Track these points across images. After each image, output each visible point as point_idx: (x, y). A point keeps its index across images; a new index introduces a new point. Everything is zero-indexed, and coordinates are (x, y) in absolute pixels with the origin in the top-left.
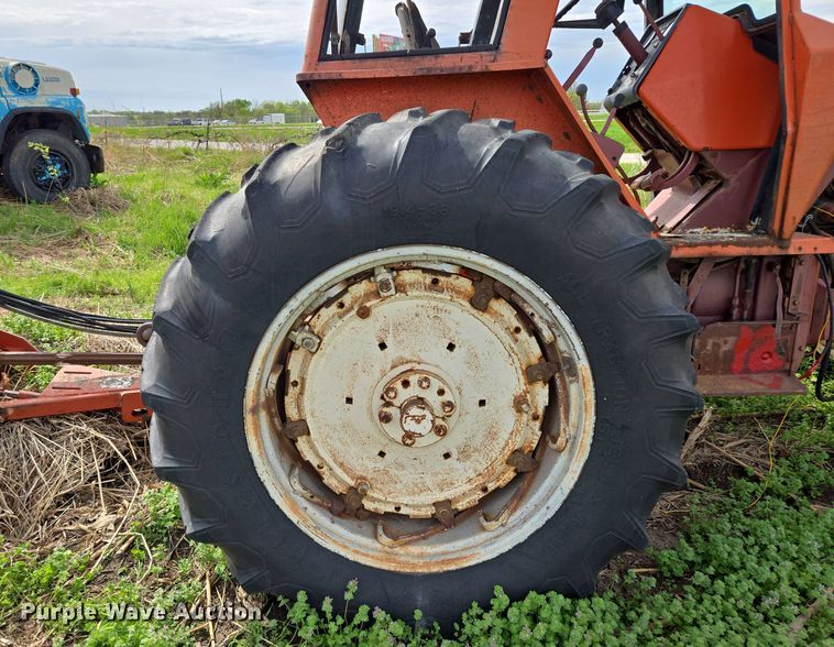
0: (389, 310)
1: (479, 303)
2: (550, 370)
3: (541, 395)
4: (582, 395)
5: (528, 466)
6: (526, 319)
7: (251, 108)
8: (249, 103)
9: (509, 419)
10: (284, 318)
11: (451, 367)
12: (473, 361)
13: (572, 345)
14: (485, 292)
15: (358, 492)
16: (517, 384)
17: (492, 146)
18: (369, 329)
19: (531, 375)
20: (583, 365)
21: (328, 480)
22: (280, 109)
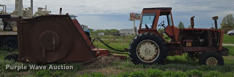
0: (146, 44)
1: (152, 44)
2: (157, 49)
3: (157, 51)
4: (159, 50)
5: (156, 56)
6: (155, 45)
7: (94, 31)
8: (93, 30)
9: (154, 52)
10: (138, 46)
11: (150, 48)
12: (152, 48)
13: (158, 46)
14: (152, 43)
15: (144, 58)
16: (155, 50)
17: (152, 34)
18: (144, 46)
19: (156, 49)
20: (159, 48)
21: (141, 57)
22: (102, 31)
